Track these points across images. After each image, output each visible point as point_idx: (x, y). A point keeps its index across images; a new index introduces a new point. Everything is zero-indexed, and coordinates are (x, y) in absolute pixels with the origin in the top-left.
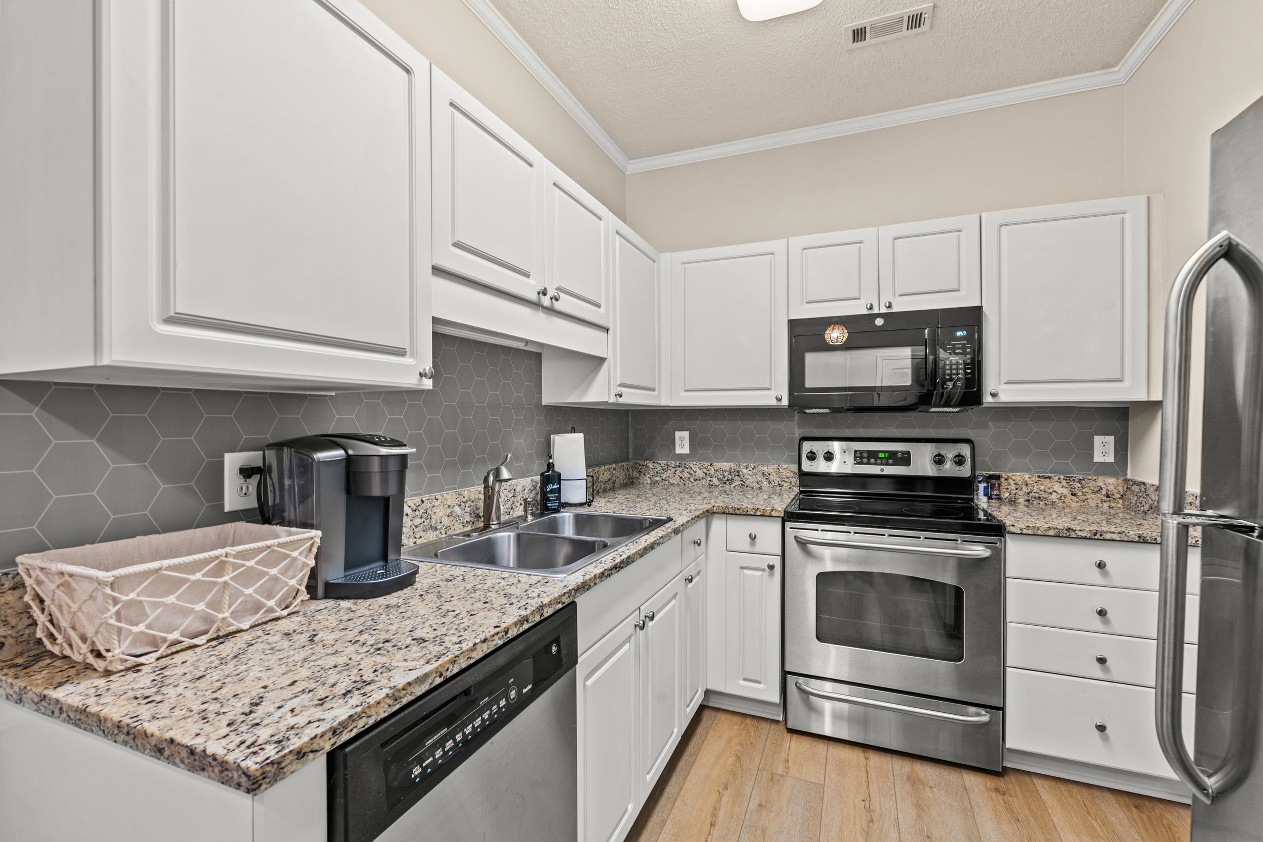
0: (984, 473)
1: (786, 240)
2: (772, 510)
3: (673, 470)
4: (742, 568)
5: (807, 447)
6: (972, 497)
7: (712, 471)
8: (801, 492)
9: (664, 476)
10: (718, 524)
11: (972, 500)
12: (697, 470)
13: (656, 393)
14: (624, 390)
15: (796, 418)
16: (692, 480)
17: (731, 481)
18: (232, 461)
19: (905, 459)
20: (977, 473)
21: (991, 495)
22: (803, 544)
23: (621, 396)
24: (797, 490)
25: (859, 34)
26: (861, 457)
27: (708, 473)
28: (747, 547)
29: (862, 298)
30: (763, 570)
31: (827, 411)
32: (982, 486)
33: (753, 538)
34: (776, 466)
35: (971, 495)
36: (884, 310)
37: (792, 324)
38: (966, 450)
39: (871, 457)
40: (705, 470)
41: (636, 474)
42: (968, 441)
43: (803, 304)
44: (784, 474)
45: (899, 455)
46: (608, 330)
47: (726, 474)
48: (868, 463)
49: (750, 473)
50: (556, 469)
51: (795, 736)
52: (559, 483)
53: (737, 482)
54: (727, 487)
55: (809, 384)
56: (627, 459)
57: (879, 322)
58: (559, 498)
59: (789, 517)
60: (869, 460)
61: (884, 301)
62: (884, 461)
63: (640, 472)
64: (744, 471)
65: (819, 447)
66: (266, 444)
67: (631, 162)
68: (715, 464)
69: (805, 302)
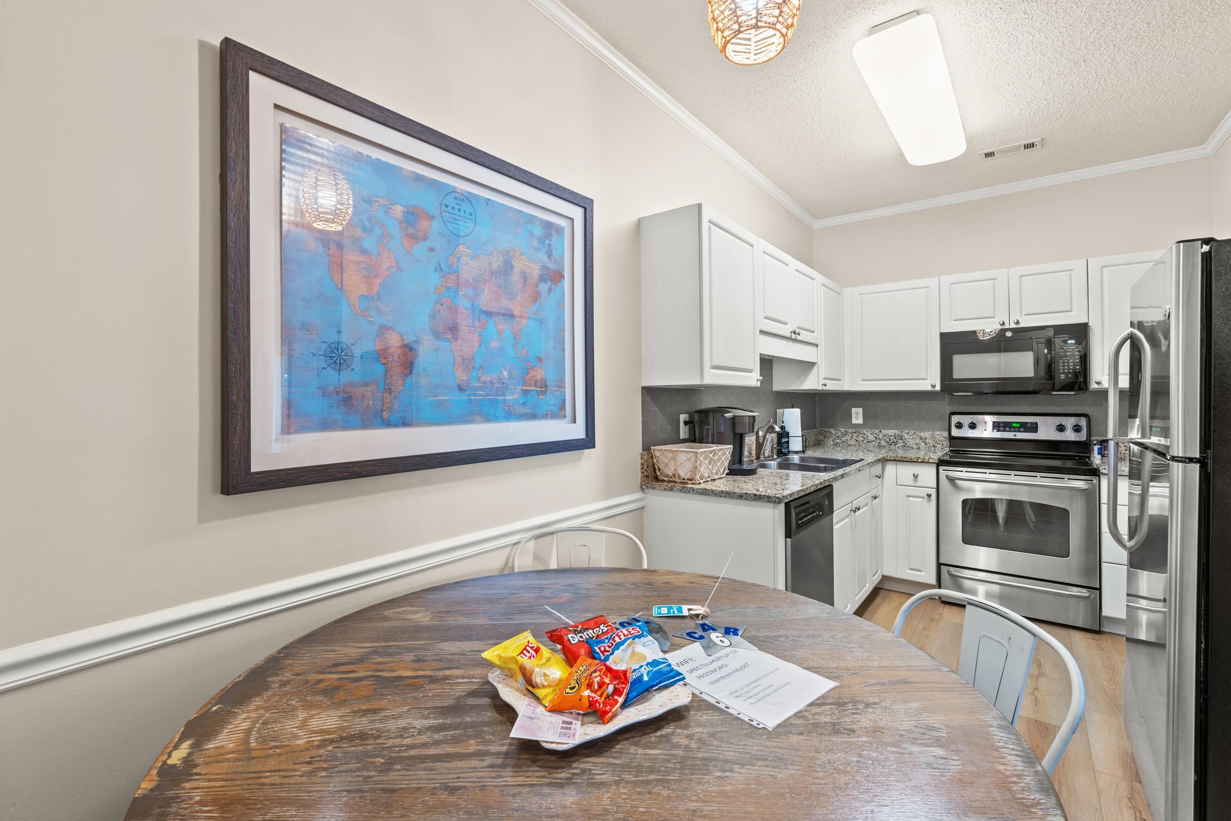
0: (1099, 438)
1: (938, 278)
2: (930, 459)
3: (851, 435)
4: (908, 496)
5: (955, 419)
6: (1088, 455)
7: (881, 436)
8: (951, 451)
9: (843, 439)
10: (890, 469)
11: (1089, 458)
12: (869, 435)
13: (842, 382)
14: (827, 382)
15: (947, 399)
16: (865, 442)
17: (896, 443)
18: (683, 417)
19: (1034, 428)
20: (1093, 438)
21: (1104, 454)
22: (952, 480)
23: (825, 385)
24: (947, 450)
25: (989, 155)
26: (997, 426)
27: (878, 437)
28: (912, 483)
29: (996, 316)
30: (923, 498)
31: (970, 394)
32: (1096, 448)
33: (916, 477)
34: (930, 433)
35: (1087, 453)
36: (1013, 326)
37: (943, 336)
38: (1083, 422)
39: (1006, 426)
40: (875, 435)
41: (822, 437)
42: (1085, 415)
43: (951, 321)
44: (937, 438)
45: (1029, 425)
46: (817, 346)
47: (892, 438)
48: (1004, 431)
49: (911, 437)
50: (786, 430)
51: (947, 606)
52: (788, 438)
53: (901, 444)
54: (892, 447)
55: (956, 375)
56: (815, 428)
57: (1009, 334)
58: (788, 447)
59: (941, 463)
60: (1004, 429)
61: (1014, 318)
62: (1017, 429)
63: (825, 436)
64: (906, 436)
65: (966, 420)
66: (696, 410)
67: (817, 221)
68: (883, 431)
69: (953, 320)
